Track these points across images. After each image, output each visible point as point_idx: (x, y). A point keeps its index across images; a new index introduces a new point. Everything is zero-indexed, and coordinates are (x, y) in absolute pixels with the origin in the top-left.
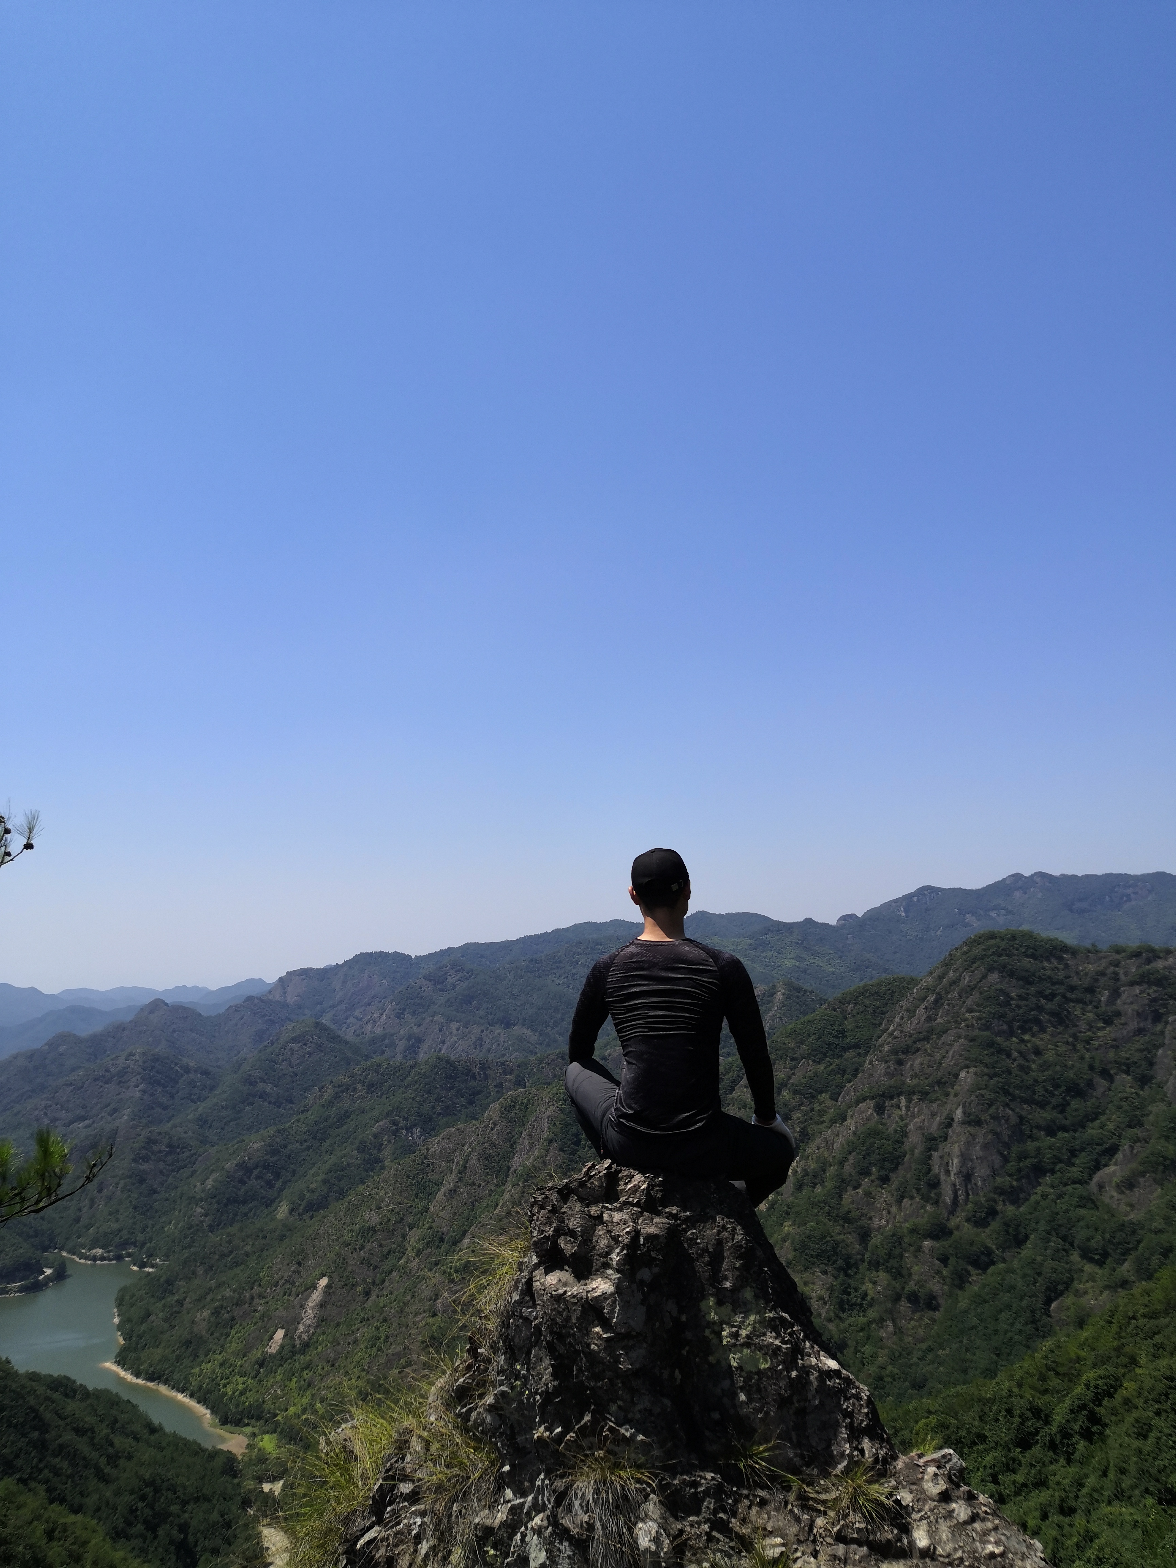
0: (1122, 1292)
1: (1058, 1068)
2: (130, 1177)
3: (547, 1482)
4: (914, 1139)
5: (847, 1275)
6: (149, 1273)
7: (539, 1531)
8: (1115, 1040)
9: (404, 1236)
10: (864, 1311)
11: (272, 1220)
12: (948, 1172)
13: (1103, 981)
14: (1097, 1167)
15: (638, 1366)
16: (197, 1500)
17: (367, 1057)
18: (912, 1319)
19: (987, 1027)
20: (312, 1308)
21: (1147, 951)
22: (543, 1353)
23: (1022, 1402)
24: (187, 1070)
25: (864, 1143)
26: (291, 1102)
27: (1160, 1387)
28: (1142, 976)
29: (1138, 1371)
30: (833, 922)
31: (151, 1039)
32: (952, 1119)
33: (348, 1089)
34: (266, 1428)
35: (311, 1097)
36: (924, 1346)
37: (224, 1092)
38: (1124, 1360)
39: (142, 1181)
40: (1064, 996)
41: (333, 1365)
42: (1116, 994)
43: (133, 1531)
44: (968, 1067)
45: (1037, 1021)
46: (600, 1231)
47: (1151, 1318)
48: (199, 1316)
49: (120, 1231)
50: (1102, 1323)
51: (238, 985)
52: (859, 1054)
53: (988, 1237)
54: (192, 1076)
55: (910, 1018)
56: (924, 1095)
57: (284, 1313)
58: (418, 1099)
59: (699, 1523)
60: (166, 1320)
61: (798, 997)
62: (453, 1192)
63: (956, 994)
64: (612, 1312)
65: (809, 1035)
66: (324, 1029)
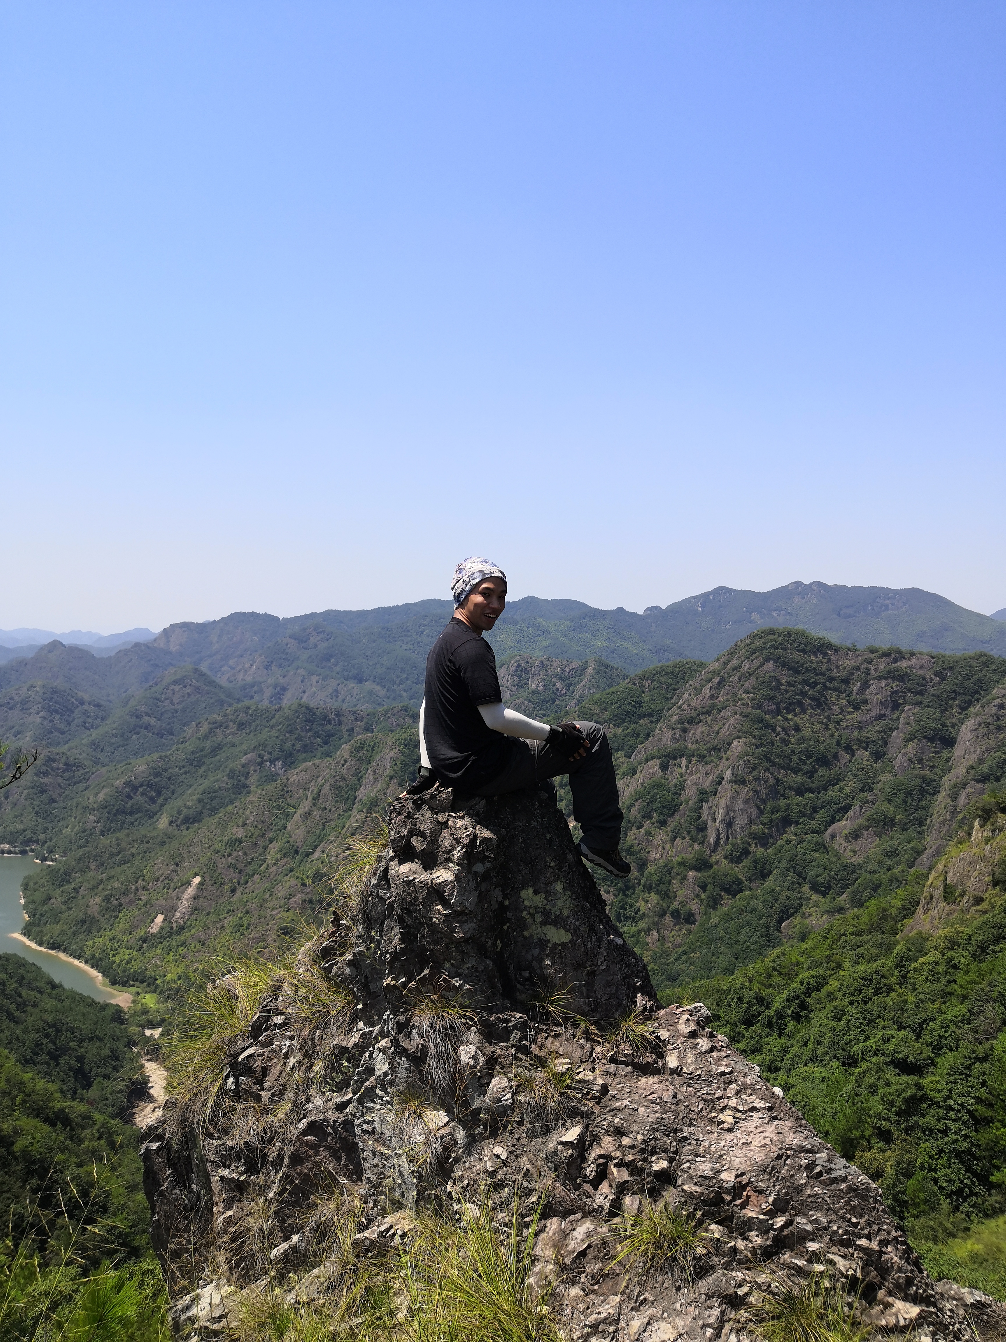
0: (838, 916)
1: (812, 742)
2: (33, 788)
3: (392, 1016)
4: (690, 793)
5: (625, 895)
6: (49, 866)
7: (383, 1050)
8: (860, 723)
9: (265, 848)
10: (636, 923)
11: (154, 829)
12: (714, 820)
13: (857, 674)
14: (833, 821)
15: (468, 935)
16: (91, 1039)
17: (239, 701)
18: (672, 930)
19: (759, 706)
20: (187, 900)
21: (897, 652)
22: (393, 924)
23: (751, 993)
24: (82, 703)
25: (649, 793)
26: (172, 734)
27: (856, 984)
28: (889, 672)
29: (841, 973)
30: (641, 612)
31: (49, 675)
32: (723, 779)
33: (221, 726)
34: (149, 989)
35: (189, 731)
36: (680, 950)
37: (114, 722)
38: (832, 965)
39: (43, 792)
40: (824, 685)
41: (203, 945)
42: (866, 685)
43: (38, 1059)
44: (739, 737)
45: (800, 704)
46: (445, 833)
47: (857, 935)
48: (92, 902)
49: (24, 831)
50: (819, 938)
51: (127, 633)
52: (652, 722)
53: (740, 871)
54: (86, 707)
55: (696, 695)
56: (702, 758)
57: (164, 902)
58: (281, 738)
59: (507, 1048)
60: (65, 903)
61: (606, 672)
62: (308, 814)
63: (736, 678)
64: (451, 895)
65: (612, 704)
66: (203, 675)
